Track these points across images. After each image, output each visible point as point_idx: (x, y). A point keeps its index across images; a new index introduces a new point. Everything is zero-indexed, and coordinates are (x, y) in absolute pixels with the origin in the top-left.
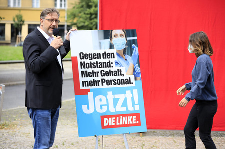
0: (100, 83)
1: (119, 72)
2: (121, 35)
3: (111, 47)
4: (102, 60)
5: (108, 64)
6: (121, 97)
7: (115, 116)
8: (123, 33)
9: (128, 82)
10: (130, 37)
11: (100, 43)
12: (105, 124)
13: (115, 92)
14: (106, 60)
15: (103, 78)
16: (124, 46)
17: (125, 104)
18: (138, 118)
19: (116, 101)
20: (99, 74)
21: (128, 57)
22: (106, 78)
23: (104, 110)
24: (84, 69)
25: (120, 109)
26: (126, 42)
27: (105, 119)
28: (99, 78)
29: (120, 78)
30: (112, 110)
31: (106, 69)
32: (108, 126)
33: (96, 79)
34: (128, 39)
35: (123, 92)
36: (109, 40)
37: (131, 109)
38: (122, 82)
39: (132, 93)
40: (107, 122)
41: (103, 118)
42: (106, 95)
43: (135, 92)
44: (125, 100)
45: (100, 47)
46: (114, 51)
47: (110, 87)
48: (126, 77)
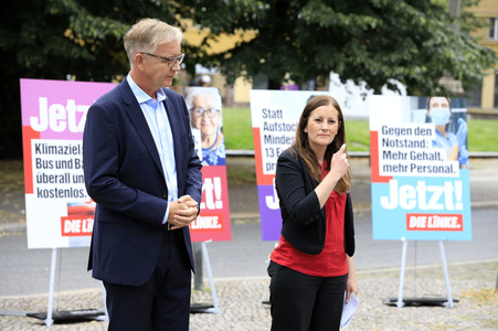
0: (409, 169)
1: (436, 156)
2: (443, 105)
3: (428, 120)
4: (413, 138)
5: (422, 144)
6: (437, 190)
7: (428, 215)
8: (447, 103)
9: (450, 169)
10: (456, 107)
12: (412, 226)
13: (429, 182)
14: (420, 138)
15: (413, 162)
16: (447, 121)
17: (442, 200)
18: (460, 221)
19: (429, 195)
20: (408, 156)
21: (451, 135)
22: (417, 162)
23: (410, 207)
24: (387, 149)
25: (434, 206)
26: (449, 114)
27: (412, 218)
28: (407, 162)
29: (437, 163)
30: (424, 207)
31: (419, 150)
32: (415, 229)
33: (403, 163)
34: (454, 110)
35: (440, 182)
37: (450, 207)
38: (439, 169)
39: (453, 185)
40: (414, 222)
41: (409, 216)
42: (415, 185)
43: (459, 184)
44: (443, 194)
45: (412, 120)
46: (432, 126)
47: (422, 174)
48: (446, 163)
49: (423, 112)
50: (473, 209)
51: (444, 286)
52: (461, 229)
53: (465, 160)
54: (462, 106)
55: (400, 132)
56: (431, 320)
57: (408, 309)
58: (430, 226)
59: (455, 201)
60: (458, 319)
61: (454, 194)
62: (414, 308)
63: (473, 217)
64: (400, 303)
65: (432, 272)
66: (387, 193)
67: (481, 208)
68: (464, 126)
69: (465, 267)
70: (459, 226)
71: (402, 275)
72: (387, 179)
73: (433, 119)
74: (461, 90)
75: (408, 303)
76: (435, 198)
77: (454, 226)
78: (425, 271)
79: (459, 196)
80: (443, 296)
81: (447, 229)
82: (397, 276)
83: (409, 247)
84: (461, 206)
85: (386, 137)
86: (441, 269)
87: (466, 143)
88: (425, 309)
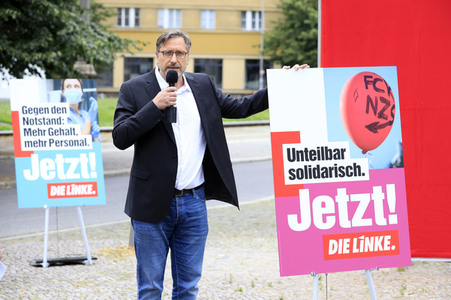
0: (48, 143)
1: (72, 131)
2: (76, 86)
3: (63, 99)
4: (50, 116)
5: (58, 121)
6: (74, 162)
7: (66, 184)
8: (79, 84)
9: (84, 143)
10: (87, 87)
11: (48, 95)
12: (52, 194)
13: (66, 154)
14: (56, 116)
15: (51, 137)
16: (80, 100)
17: (78, 170)
18: (95, 188)
19: (67, 166)
20: (47, 133)
21: (84, 113)
22: (55, 138)
23: (50, 178)
24: (27, 127)
25: (71, 176)
26: (82, 94)
27: (53, 188)
28: (46, 138)
29: (72, 138)
30: (62, 177)
31: (56, 127)
33: (43, 138)
34: (85, 90)
35: (76, 154)
36: (60, 92)
37: (86, 176)
38: (75, 143)
39: (88, 156)
40: (55, 191)
41: (49, 186)
42: (54, 158)
43: (92, 155)
44: (79, 164)
45: (49, 101)
46: (66, 105)
47: (60, 148)
48: (80, 137)
49: (58, 93)
50: (106, 176)
51: (84, 246)
52: (96, 195)
53: (97, 133)
54: (92, 87)
55: (38, 111)
56: (73, 277)
57: (52, 268)
58: (68, 193)
59: (89, 170)
60: (97, 275)
61: (89, 165)
62: (57, 267)
63: (106, 184)
64: (45, 264)
65: (73, 235)
66: (29, 167)
67: (116, 175)
68: (95, 103)
69: (101, 228)
70: (94, 192)
71: (46, 238)
72: (28, 154)
73: (67, 99)
74: (94, 73)
75: (52, 263)
76: (72, 168)
77: (90, 193)
78: (67, 234)
79: (93, 166)
80: (83, 255)
81: (84, 196)
82: (42, 240)
83: (50, 213)
84: (95, 175)
85: (26, 116)
86: (80, 231)
87: (97, 119)
88: (68, 267)
